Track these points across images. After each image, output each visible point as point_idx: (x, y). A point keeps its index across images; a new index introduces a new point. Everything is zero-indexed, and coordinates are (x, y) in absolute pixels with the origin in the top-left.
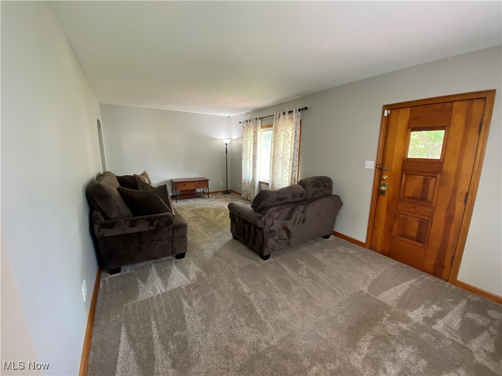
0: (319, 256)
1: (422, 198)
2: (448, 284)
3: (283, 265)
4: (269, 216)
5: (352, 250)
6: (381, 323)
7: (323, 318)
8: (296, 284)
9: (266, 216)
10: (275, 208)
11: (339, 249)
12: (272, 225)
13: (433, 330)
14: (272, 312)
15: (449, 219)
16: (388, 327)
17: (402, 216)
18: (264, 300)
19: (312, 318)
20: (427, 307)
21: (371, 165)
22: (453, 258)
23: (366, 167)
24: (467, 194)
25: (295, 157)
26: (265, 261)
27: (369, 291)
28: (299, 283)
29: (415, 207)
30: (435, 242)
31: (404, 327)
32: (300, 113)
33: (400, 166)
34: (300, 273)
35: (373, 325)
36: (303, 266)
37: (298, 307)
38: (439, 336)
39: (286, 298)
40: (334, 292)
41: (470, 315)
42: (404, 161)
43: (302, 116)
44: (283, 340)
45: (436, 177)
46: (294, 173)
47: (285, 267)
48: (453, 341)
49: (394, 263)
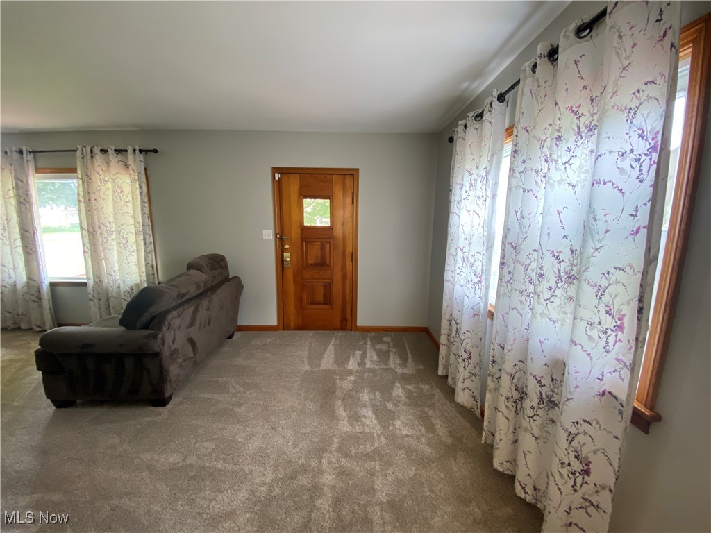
0: (238, 361)
1: (322, 263)
2: (353, 332)
3: (201, 395)
4: (169, 329)
5: (268, 338)
6: (337, 386)
7: (294, 416)
8: (239, 405)
9: (164, 329)
10: (175, 313)
11: (254, 343)
12: (173, 343)
13: (368, 369)
14: (237, 452)
15: (344, 277)
16: (344, 386)
17: (309, 284)
18: (214, 449)
19: (285, 424)
20: (354, 355)
21: (269, 234)
22: (352, 308)
23: (264, 238)
24: (352, 253)
25: (147, 228)
26: (168, 406)
27: (311, 367)
28: (242, 402)
29: (318, 273)
30: (338, 301)
31: (352, 378)
32: (142, 156)
33: (299, 235)
34: (232, 390)
35: (334, 392)
36: (228, 382)
37: (263, 425)
38: (372, 371)
39: (242, 427)
40: (285, 387)
41: (378, 347)
42: (301, 229)
43: (145, 162)
44: (277, 467)
45: (330, 242)
46: (149, 255)
47: (206, 395)
48: (381, 369)
49: (311, 333)
